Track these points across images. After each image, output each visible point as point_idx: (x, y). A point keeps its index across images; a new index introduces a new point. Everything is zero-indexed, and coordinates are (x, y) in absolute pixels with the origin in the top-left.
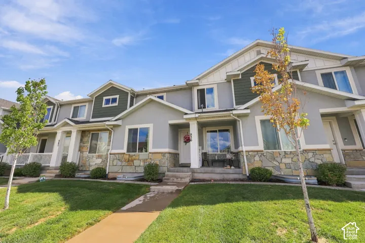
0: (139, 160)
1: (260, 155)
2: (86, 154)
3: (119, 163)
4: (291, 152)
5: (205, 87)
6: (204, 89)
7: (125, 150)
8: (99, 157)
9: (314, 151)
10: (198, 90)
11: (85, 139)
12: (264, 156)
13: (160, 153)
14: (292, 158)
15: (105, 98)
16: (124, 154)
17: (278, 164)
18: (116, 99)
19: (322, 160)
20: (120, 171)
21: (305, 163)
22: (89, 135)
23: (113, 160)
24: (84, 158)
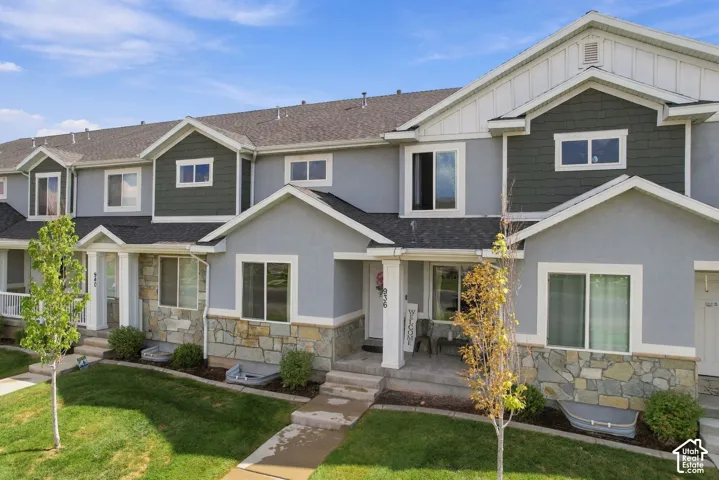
0: (269, 335)
1: (537, 354)
2: (155, 304)
3: (230, 339)
4: (604, 357)
5: (434, 149)
6: (431, 154)
7: (238, 312)
8: (185, 315)
9: (657, 361)
10: (414, 155)
11: (149, 271)
12: (544, 358)
13: (314, 326)
14: (604, 369)
15: (180, 163)
16: (237, 319)
17: (571, 379)
18: (206, 167)
19: (669, 381)
20: (232, 356)
21: (631, 383)
22: (155, 264)
23: (216, 331)
24: (152, 314)
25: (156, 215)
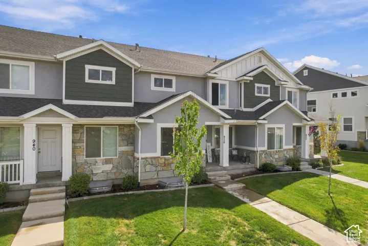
2: (83, 158)
6: (218, 84)
7: (158, 153)
8: (107, 162)
9: (287, 150)
10: (212, 83)
12: (267, 154)
14: (279, 155)
15: (88, 67)
16: (159, 157)
17: (272, 159)
18: (111, 73)
19: (289, 155)
20: (156, 177)
21: (283, 157)
22: (81, 131)
23: (145, 166)
24: (79, 165)
25: (66, 99)
